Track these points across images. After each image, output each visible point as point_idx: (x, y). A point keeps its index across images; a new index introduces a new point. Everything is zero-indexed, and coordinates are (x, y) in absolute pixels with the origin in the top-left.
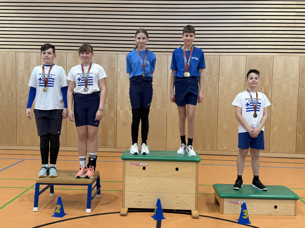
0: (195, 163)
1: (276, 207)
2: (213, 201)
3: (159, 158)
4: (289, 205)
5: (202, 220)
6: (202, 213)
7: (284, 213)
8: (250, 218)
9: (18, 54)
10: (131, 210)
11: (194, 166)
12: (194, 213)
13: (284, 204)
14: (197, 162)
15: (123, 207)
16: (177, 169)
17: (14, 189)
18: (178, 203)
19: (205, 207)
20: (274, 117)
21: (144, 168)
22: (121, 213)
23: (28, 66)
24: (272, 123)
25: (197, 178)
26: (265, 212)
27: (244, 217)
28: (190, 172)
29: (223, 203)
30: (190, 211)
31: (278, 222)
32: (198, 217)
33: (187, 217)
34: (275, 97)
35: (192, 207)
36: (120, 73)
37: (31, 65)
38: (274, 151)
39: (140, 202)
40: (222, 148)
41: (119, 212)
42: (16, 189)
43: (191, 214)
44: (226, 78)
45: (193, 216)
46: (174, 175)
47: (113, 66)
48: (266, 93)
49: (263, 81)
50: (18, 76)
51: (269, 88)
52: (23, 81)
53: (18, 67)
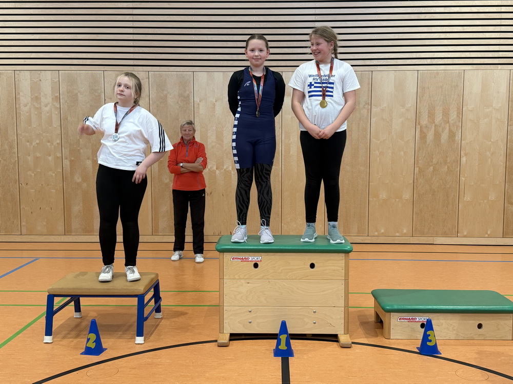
0: (343, 255)
1: (480, 326)
2: (372, 319)
3: (282, 248)
4: (502, 322)
5: (357, 351)
6: (356, 338)
7: (494, 336)
8: (440, 345)
9: (18, 74)
10: (234, 337)
11: (342, 260)
12: (344, 339)
13: (495, 321)
14: (347, 252)
15: (221, 331)
16: (312, 266)
17: (27, 307)
18: (315, 323)
19: (360, 329)
20: (466, 175)
21: (256, 266)
22: (219, 341)
23: (36, 95)
24: (462, 187)
25: (346, 280)
26: (461, 335)
27: (428, 343)
28: (334, 270)
29: (390, 320)
30: (336, 336)
31: (486, 351)
32: (351, 345)
33: (331, 346)
34: (467, 142)
35: (339, 330)
36: (199, 104)
37: (42, 94)
38: (465, 233)
39: (250, 322)
40: (377, 231)
41: (216, 341)
42: (30, 307)
43: (337, 341)
44: (383, 110)
45: (342, 344)
46: (307, 276)
47: (187, 92)
48: (452, 135)
49: (446, 114)
50: (20, 113)
51: (457, 127)
52: (29, 122)
53: (19, 99)
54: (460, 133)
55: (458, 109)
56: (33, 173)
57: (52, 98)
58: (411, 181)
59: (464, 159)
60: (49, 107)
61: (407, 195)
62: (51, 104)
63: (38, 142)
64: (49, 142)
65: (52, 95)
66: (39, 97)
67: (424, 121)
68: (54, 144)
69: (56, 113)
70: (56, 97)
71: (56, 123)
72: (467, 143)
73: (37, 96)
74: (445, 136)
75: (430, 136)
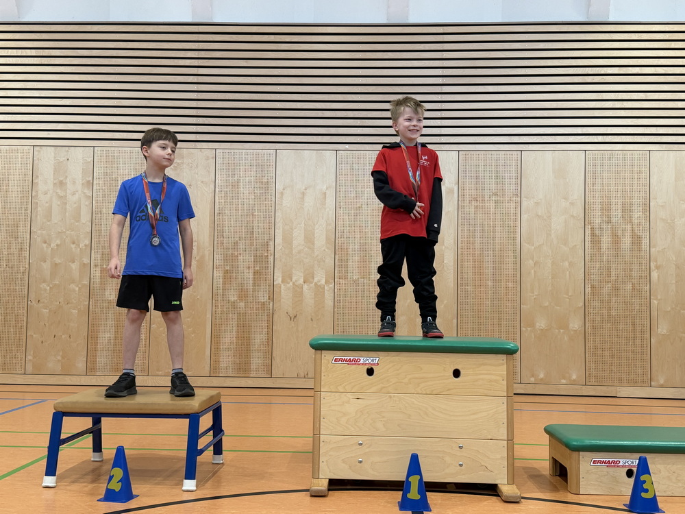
0: (504, 357)
6: (527, 493)
9: (39, 151)
11: (503, 364)
12: (506, 489)
16: (457, 373)
18: (461, 465)
20: (659, 297)
21: (370, 372)
22: (312, 489)
23: (62, 179)
25: (509, 396)
27: (644, 495)
28: (491, 381)
30: (494, 487)
32: (520, 499)
33: (489, 501)
36: (282, 193)
37: (69, 178)
38: (662, 382)
39: (360, 462)
40: (533, 376)
41: (307, 490)
43: (498, 495)
44: (537, 204)
45: (506, 498)
46: (449, 390)
47: (267, 177)
48: (637, 240)
49: (627, 210)
50: (37, 203)
51: (644, 228)
52: (49, 215)
53: (37, 183)
54: (648, 237)
55: (644, 204)
56: (48, 286)
57: (83, 184)
58: (581, 304)
59: (655, 275)
60: (77, 196)
61: (576, 324)
62: (80, 192)
63: (58, 242)
64: (74, 243)
65: (83, 180)
66: (64, 181)
67: (597, 219)
68: (81, 245)
69: (87, 203)
70: (89, 182)
71: (85, 217)
72: (658, 251)
73: (62, 181)
74: (626, 242)
75: (606, 241)
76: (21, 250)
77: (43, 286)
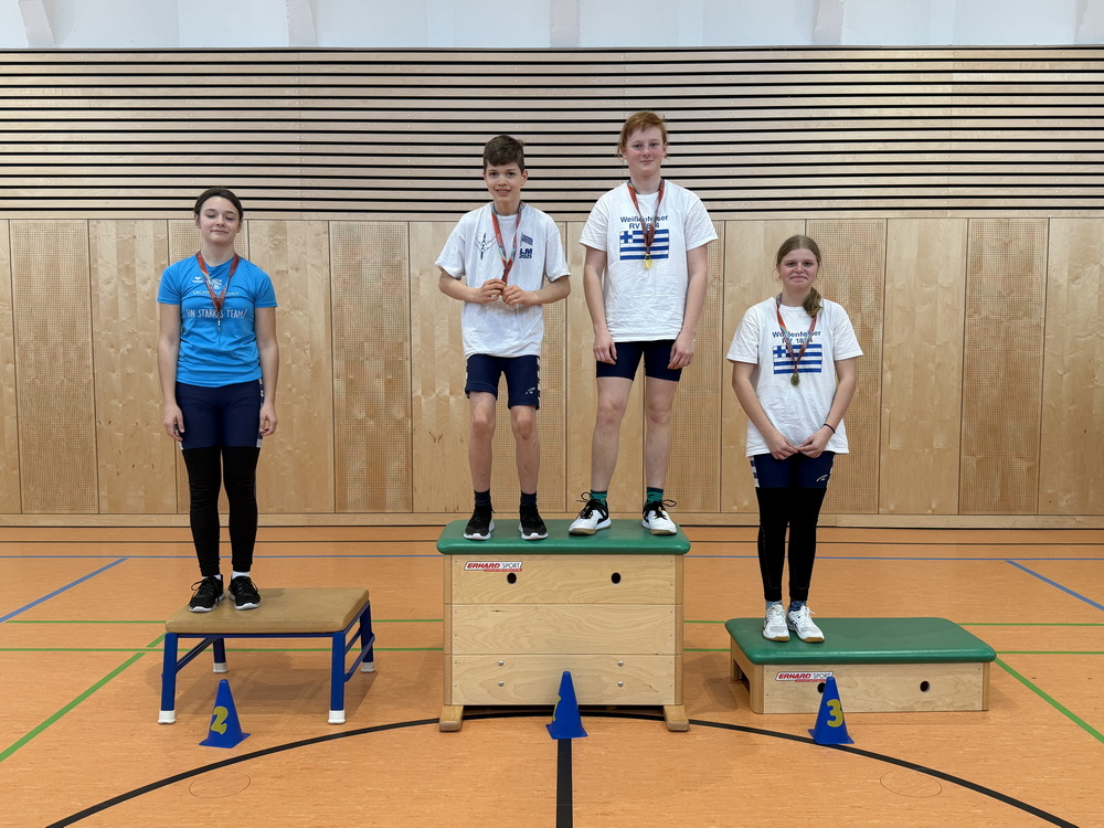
0: (673, 557)
1: (925, 686)
2: (727, 672)
3: (559, 545)
4: (966, 678)
5: (699, 738)
6: (697, 712)
7: (952, 703)
8: (851, 724)
9: (95, 226)
10: (473, 712)
11: (671, 567)
12: (674, 714)
13: (951, 677)
14: (680, 553)
15: (447, 700)
16: (616, 578)
18: (621, 685)
19: (705, 693)
20: (892, 403)
21: (512, 578)
22: (443, 722)
23: (127, 263)
24: (885, 425)
25: (679, 604)
26: (892, 704)
27: (830, 723)
28: (657, 587)
29: (763, 678)
30: (660, 708)
32: (688, 726)
33: (651, 729)
34: (892, 344)
35: (665, 697)
36: (418, 279)
37: (137, 261)
38: (892, 508)
39: (501, 685)
40: (735, 504)
41: (437, 721)
42: (100, 653)
43: (663, 719)
44: (744, 289)
45: (672, 724)
46: (606, 598)
47: (398, 258)
48: (866, 335)
49: (856, 296)
50: (98, 295)
51: (876, 318)
52: (114, 311)
53: (97, 269)
54: (881, 330)
55: (877, 288)
56: (121, 402)
57: (156, 269)
59: (888, 376)
62: (153, 280)
63: (129, 346)
64: (149, 347)
65: (156, 263)
66: (131, 266)
72: (893, 348)
73: (128, 266)
76: (82, 357)
77: (114, 402)
